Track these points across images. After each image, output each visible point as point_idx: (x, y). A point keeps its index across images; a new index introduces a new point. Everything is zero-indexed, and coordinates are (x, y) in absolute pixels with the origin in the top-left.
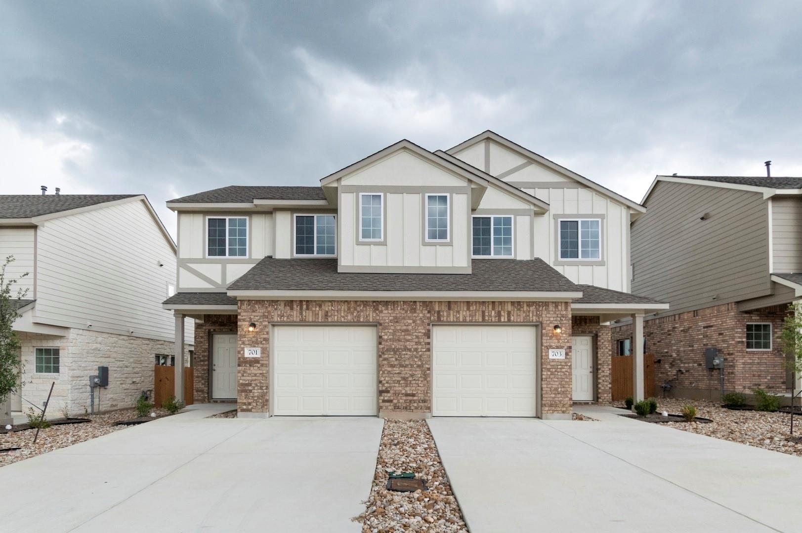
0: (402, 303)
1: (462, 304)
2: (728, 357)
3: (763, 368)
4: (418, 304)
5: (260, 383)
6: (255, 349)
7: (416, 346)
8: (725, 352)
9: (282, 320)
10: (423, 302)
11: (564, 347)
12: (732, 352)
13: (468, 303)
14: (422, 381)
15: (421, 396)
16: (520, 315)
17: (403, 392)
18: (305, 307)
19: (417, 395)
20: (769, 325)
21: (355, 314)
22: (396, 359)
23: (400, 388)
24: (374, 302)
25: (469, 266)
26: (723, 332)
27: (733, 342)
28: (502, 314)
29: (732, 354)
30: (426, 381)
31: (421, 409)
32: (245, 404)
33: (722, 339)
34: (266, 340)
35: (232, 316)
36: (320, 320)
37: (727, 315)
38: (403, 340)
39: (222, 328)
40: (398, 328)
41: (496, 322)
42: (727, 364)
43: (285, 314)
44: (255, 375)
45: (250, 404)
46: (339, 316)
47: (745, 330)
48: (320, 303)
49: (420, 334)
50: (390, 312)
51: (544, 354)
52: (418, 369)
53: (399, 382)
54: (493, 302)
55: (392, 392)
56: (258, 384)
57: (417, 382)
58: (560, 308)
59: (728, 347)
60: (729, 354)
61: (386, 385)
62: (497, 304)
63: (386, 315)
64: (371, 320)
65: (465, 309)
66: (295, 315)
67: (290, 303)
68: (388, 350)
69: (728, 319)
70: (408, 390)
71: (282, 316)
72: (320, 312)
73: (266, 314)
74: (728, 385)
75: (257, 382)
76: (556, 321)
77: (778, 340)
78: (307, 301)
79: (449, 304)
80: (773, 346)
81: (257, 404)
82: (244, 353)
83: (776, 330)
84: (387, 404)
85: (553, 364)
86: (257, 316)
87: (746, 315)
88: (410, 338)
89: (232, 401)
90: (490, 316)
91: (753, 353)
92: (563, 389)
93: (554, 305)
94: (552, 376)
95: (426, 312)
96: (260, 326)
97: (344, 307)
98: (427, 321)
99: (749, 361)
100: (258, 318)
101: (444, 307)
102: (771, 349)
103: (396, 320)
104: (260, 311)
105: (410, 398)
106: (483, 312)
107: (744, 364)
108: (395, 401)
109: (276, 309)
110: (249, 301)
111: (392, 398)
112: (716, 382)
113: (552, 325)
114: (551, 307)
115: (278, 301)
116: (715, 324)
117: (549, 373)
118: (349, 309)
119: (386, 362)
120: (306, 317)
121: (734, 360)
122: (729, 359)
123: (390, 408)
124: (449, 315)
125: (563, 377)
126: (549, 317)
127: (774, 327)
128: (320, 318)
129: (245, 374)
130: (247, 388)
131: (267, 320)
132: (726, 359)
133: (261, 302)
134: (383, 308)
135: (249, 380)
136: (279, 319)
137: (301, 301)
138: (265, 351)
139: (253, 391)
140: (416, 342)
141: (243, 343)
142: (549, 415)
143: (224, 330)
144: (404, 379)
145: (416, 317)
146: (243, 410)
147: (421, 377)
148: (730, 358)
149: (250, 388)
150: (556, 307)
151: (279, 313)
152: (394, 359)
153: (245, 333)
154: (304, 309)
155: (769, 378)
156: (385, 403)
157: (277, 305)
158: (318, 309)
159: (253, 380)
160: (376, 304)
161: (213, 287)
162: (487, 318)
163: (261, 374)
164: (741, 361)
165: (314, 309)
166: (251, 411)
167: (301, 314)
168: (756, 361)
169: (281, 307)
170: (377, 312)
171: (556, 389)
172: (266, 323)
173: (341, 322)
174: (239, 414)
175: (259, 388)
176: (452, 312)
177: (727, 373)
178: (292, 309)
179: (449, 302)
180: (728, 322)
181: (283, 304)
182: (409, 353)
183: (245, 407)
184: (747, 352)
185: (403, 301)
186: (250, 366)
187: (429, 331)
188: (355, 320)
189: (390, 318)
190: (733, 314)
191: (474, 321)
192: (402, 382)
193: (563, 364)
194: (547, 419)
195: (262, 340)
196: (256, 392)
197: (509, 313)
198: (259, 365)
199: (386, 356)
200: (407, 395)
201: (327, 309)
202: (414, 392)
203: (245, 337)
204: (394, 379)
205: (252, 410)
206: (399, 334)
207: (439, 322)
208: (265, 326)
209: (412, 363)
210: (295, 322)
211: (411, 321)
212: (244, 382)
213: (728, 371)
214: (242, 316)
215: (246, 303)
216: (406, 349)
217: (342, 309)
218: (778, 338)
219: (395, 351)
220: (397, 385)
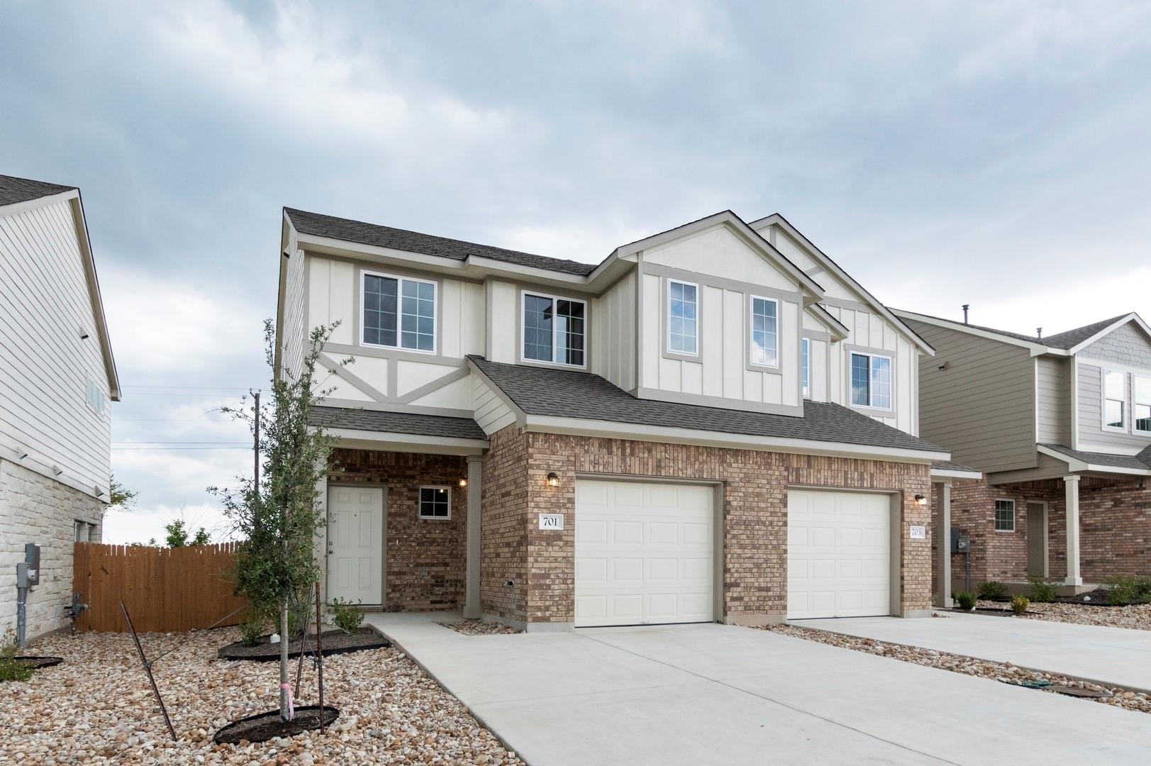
0: (754, 453)
1: (823, 460)
2: (977, 538)
3: (1009, 553)
4: (773, 456)
5: (563, 573)
6: (553, 516)
7: (770, 518)
8: (971, 533)
9: (596, 469)
10: (779, 454)
11: (923, 523)
12: (982, 533)
13: (830, 459)
14: (778, 569)
15: (777, 591)
16: (883, 480)
17: (756, 585)
18: (628, 451)
19: (772, 588)
20: (1012, 502)
21: (696, 466)
22: (748, 537)
23: (753, 580)
24: (720, 449)
25: (799, 407)
26: (968, 508)
27: (985, 521)
28: (866, 477)
29: (982, 536)
30: (782, 569)
31: (777, 609)
32: (539, 609)
33: (968, 517)
34: (571, 501)
35: (371, 454)
36: (650, 473)
37: (975, 488)
38: (756, 509)
39: (352, 474)
40: (750, 490)
41: (858, 488)
42: (974, 547)
43: (601, 461)
44: (556, 560)
45: (547, 608)
46: (676, 468)
47: (995, 507)
48: (650, 446)
49: (776, 501)
50: (740, 465)
51: (905, 532)
52: (773, 552)
53: (751, 569)
54: (856, 460)
55: (742, 585)
56: (560, 575)
57: (772, 570)
58: (920, 472)
59: (976, 527)
60: (977, 536)
61: (736, 575)
62: (859, 462)
63: (735, 470)
64: (717, 478)
65: (826, 466)
66: (615, 463)
67: (607, 443)
68: (737, 524)
69: (976, 493)
70: (762, 582)
71: (596, 463)
72: (650, 460)
73: (572, 459)
74: (977, 572)
75: (558, 571)
76: (917, 489)
77: (1022, 520)
78: (632, 442)
79: (810, 458)
80: (1016, 526)
81: (558, 609)
82: (538, 523)
83: (1019, 508)
84: (736, 603)
85: (913, 544)
86: (558, 461)
87: (995, 490)
88: (764, 506)
89: (374, 608)
90: (852, 479)
91: (1001, 534)
92: (923, 578)
93: (915, 468)
94: (913, 562)
95: (783, 469)
96: (563, 477)
97: (682, 455)
98: (783, 482)
99: (997, 544)
100: (560, 464)
101: (803, 464)
102: (1013, 531)
103: (747, 479)
104: (563, 453)
105: (764, 594)
106: (846, 473)
107: (994, 547)
108: (746, 599)
109: (587, 452)
110: (546, 434)
111: (742, 594)
112: (958, 569)
113: (914, 495)
114: (912, 471)
115: (590, 438)
116: (958, 498)
117: (910, 557)
118: (688, 458)
119: (734, 541)
120: (630, 466)
121: (985, 542)
122: (977, 542)
123: (740, 608)
124: (808, 476)
125: (923, 562)
126: (911, 484)
127: (1018, 505)
128: (650, 470)
129: (539, 559)
130: (542, 582)
131: (573, 468)
132: (973, 542)
133: (564, 438)
134: (732, 460)
135: (545, 568)
136: (591, 468)
137: (623, 441)
138: (570, 520)
139: (552, 587)
140: (771, 513)
141: (537, 507)
142: (910, 612)
143: (357, 479)
144: (757, 566)
145: (771, 476)
146: (536, 620)
147: (777, 563)
148: (979, 541)
149: (548, 582)
150: (917, 471)
151: (592, 458)
152: (745, 537)
153: (540, 488)
154: (627, 454)
155: (1014, 564)
156: (733, 603)
157: (588, 445)
158: (646, 455)
159: (551, 568)
160: (724, 452)
161: (372, 400)
162: (849, 482)
163: (563, 557)
164: (991, 544)
165: (641, 455)
166: (550, 621)
167: (624, 460)
168: (1003, 544)
169: (594, 449)
170: (725, 465)
171: (917, 578)
172: (572, 474)
173: (678, 477)
174: (530, 626)
175: (561, 581)
176: (812, 471)
177: (974, 558)
178: (610, 453)
179: (809, 456)
180: (976, 496)
181: (596, 444)
182: (763, 528)
183: (539, 614)
184: (996, 534)
185: (756, 451)
186: (548, 544)
187: (786, 496)
188: (697, 476)
189: (742, 475)
190: (983, 487)
191: (836, 484)
192: (755, 570)
193: (924, 545)
194: (908, 617)
195: (566, 501)
196: (557, 589)
197: (872, 476)
198: (561, 543)
199: (735, 532)
200: (760, 589)
201: (659, 457)
202: (768, 585)
203: (540, 496)
204: (745, 566)
205: (551, 619)
206: (751, 499)
207: (799, 486)
208: (571, 479)
209: (766, 542)
210: (616, 474)
211: (765, 482)
212: (538, 572)
213: (977, 556)
214: (536, 460)
215: (541, 437)
216: (759, 522)
217: (680, 458)
218: (1021, 517)
219: (746, 524)
220: (749, 575)
